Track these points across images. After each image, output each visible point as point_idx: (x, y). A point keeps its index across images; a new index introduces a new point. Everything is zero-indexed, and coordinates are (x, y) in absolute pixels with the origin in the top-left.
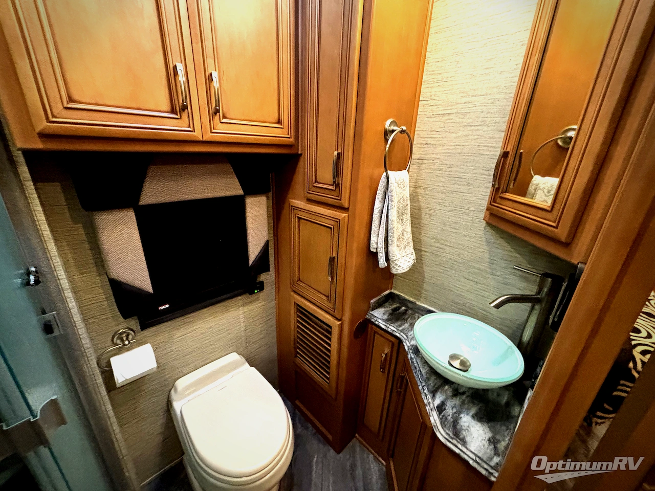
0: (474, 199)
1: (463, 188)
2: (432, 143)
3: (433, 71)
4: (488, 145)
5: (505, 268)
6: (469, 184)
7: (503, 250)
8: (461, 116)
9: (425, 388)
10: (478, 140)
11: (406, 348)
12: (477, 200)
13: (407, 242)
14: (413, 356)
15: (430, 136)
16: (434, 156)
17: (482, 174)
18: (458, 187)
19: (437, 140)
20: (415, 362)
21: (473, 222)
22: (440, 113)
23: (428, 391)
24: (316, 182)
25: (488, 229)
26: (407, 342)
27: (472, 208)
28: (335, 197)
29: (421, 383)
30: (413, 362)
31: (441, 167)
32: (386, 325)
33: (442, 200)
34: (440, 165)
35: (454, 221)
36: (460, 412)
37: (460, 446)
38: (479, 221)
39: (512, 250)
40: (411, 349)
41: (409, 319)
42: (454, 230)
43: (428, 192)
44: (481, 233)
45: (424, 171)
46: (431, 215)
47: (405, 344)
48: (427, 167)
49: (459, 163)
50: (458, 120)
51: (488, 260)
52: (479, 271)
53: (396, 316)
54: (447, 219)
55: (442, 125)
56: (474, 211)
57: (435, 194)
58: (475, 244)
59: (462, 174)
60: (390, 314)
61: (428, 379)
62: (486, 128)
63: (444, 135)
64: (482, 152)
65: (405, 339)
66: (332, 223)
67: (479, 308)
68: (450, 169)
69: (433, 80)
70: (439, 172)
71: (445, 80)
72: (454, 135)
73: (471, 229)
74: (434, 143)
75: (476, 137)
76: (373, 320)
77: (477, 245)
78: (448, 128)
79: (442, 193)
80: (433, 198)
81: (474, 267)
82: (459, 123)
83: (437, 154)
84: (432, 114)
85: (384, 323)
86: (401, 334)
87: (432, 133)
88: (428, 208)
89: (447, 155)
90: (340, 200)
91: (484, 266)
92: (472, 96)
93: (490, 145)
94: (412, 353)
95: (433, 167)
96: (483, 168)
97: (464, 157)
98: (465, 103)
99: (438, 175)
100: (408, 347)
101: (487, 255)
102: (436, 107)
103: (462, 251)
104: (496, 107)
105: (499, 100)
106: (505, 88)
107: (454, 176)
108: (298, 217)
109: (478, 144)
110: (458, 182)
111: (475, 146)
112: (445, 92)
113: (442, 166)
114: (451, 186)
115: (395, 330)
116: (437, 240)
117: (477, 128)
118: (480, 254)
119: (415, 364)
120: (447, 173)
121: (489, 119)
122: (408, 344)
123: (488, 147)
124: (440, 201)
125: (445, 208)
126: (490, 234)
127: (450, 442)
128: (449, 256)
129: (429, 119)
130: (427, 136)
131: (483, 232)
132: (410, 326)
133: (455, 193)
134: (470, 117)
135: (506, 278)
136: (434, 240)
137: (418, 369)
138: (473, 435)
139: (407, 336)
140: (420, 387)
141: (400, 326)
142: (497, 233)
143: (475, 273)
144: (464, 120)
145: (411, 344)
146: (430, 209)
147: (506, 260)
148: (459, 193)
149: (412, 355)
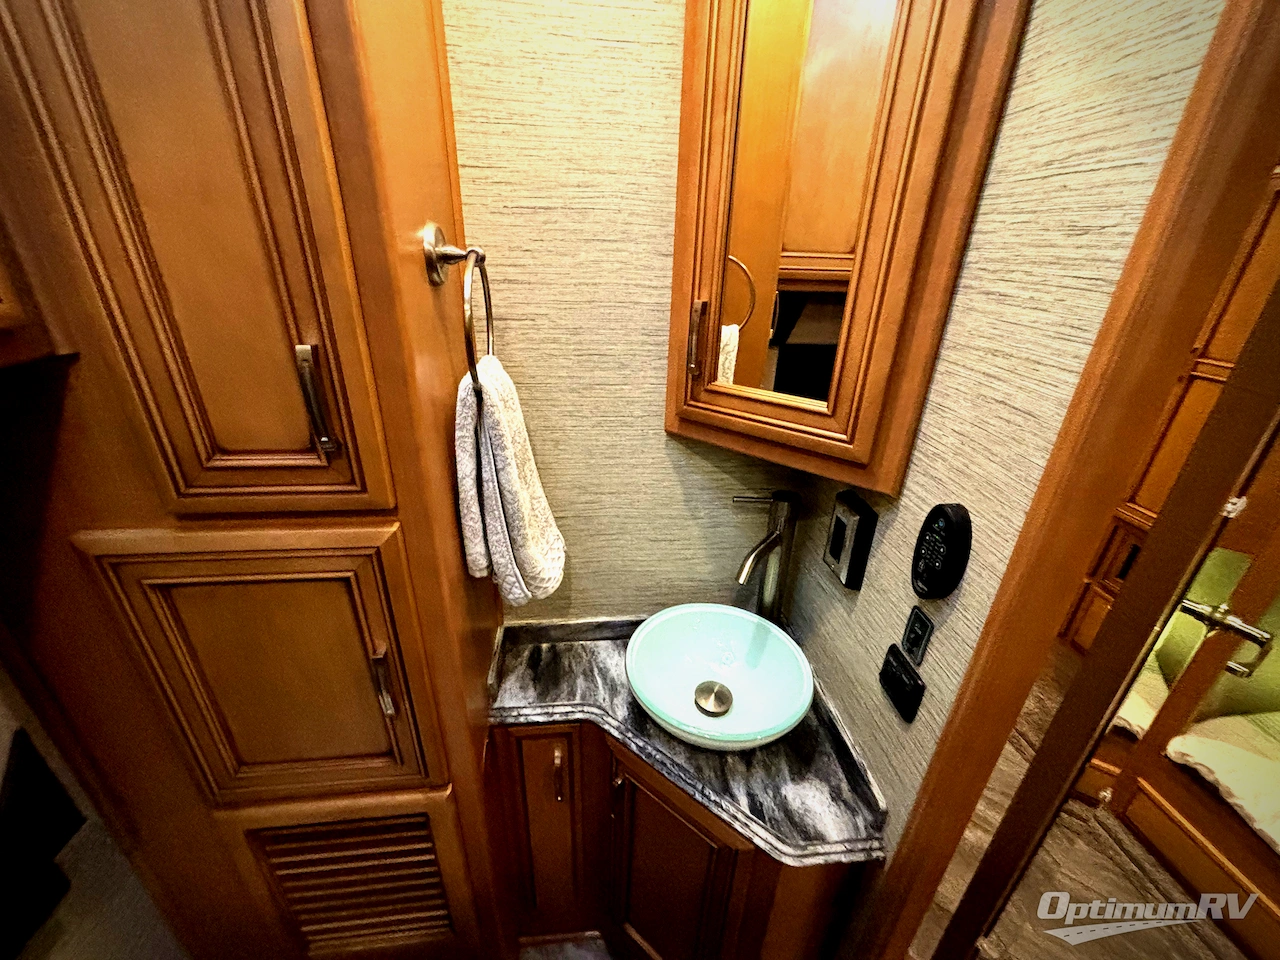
0: (637, 393)
1: (612, 376)
2: (520, 278)
3: (477, 88)
4: (642, 282)
5: (711, 502)
6: (623, 366)
7: (702, 473)
8: (577, 217)
9: (707, 791)
10: (621, 273)
11: (616, 733)
12: (644, 395)
13: (544, 520)
14: (641, 744)
15: (510, 262)
16: (531, 309)
17: (644, 343)
18: (602, 374)
19: (529, 270)
20: (654, 753)
21: (644, 437)
22: (525, 203)
23: (717, 793)
24: (217, 449)
25: (673, 444)
26: (610, 720)
27: (638, 413)
28: (340, 488)
29: (694, 787)
30: (649, 755)
31: (556, 334)
32: (546, 710)
33: (573, 405)
34: (551, 331)
35: (608, 444)
36: (777, 790)
37: (820, 849)
38: (655, 434)
39: (716, 469)
40: (628, 730)
41: (574, 665)
42: (611, 462)
43: (538, 395)
44: (662, 454)
45: (515, 346)
46: (557, 442)
47: (606, 727)
48: (522, 337)
49: (594, 323)
50: (571, 226)
51: (682, 498)
52: (671, 521)
53: (548, 676)
54: (594, 443)
55: (534, 236)
56: (642, 417)
57: (555, 396)
58: (655, 477)
59: (605, 347)
60: (536, 680)
61: (699, 769)
62: (632, 247)
63: (546, 259)
64: (634, 298)
65: (601, 716)
66: (347, 563)
67: (684, 580)
68: (577, 338)
69: (484, 113)
70: (553, 346)
71: (516, 119)
72: (567, 260)
73: (643, 452)
74: (525, 278)
75: (618, 265)
76: (511, 720)
77: (660, 477)
78: (552, 244)
79: (573, 391)
80: (554, 406)
81: (662, 517)
82: (574, 232)
83: (538, 305)
84: (501, 205)
85: (539, 711)
86: (586, 709)
87: (514, 254)
88: (546, 428)
89: (563, 307)
90: (364, 490)
91: (678, 509)
92: (592, 172)
93: (647, 283)
94: (636, 736)
95: (535, 336)
96: (643, 331)
97: (602, 310)
98: (579, 186)
99: (553, 352)
100: (617, 729)
101: (679, 490)
102: (509, 188)
103: (635, 497)
104: (643, 203)
105: (646, 189)
106: (654, 164)
107: (590, 352)
108: (153, 587)
109: (624, 281)
110: (600, 366)
111: (620, 284)
112: (526, 152)
113: (558, 331)
114: (589, 374)
115: (569, 709)
116: (584, 490)
117: (615, 246)
118: (667, 491)
119: (658, 757)
120: (572, 347)
121: (636, 229)
122: (615, 723)
123: (644, 286)
124: (571, 408)
125: (586, 422)
126: (678, 452)
127: (806, 856)
128: (613, 512)
129: (497, 217)
130: (504, 261)
131: (664, 451)
132: (586, 680)
133: (598, 387)
134: (597, 219)
135: (714, 517)
136: (577, 491)
137: (668, 762)
138: (818, 812)
139: (599, 707)
140: (698, 797)
141: (572, 694)
142: (688, 447)
143: (666, 526)
144: (586, 227)
145: (620, 719)
146: (553, 430)
147: (709, 489)
148: (607, 387)
149: (637, 741)
